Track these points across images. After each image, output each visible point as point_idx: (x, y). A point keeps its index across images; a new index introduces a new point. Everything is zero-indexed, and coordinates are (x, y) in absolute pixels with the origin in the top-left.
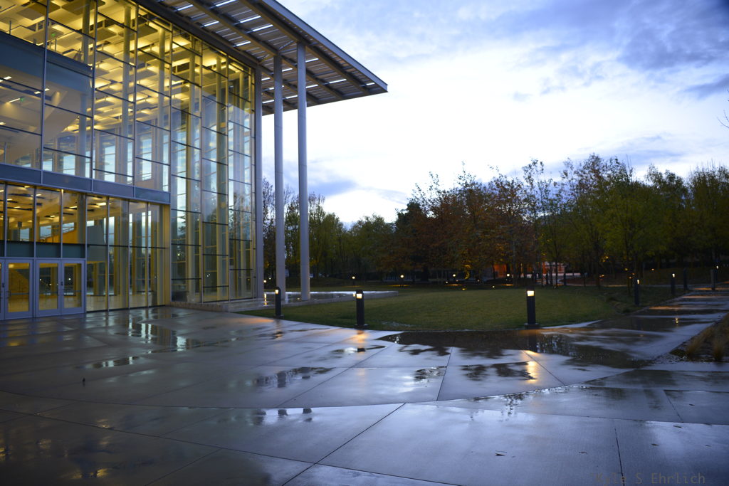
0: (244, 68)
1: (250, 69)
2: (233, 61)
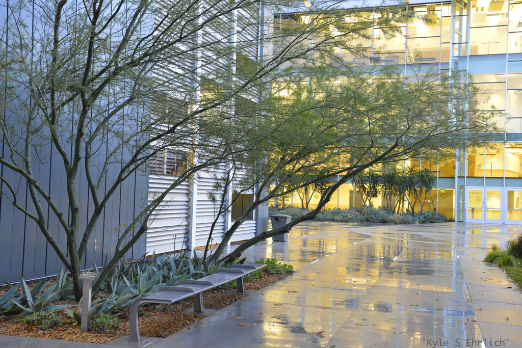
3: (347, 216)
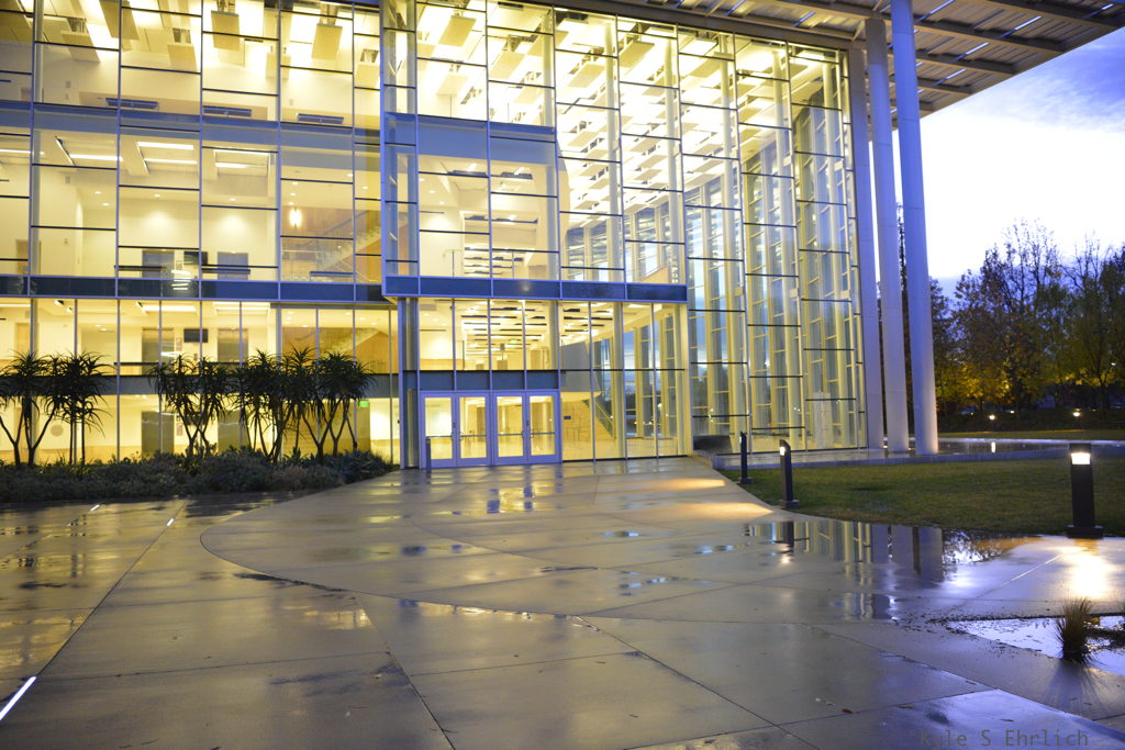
0: (825, 54)
1: (837, 52)
2: (799, 50)
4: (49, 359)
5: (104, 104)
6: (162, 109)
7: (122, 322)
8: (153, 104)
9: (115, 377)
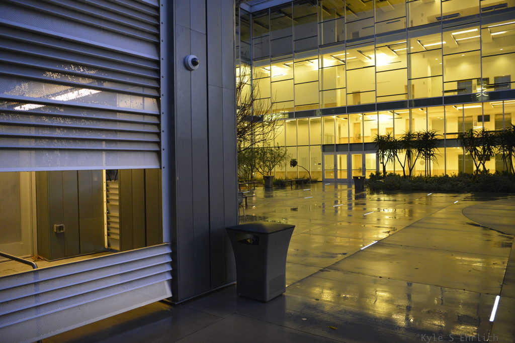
3: (457, 185)
4: (416, 133)
5: (435, 20)
6: (462, 15)
7: (446, 115)
8: (457, 14)
9: (443, 139)
